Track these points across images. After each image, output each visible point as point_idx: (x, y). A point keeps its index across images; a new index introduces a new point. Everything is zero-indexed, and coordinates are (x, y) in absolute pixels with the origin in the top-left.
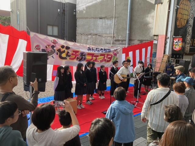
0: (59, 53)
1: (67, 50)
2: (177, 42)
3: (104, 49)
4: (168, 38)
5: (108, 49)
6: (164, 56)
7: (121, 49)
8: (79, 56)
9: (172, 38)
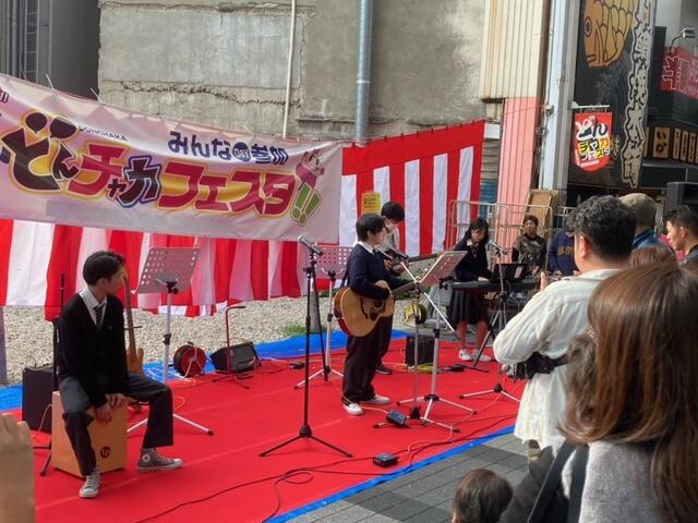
0: (13, 156)
1: (60, 140)
2: (588, 132)
3: (255, 147)
4: (551, 112)
5: (273, 150)
6: (532, 196)
7: (338, 151)
8: (125, 177)
9: (565, 111)
